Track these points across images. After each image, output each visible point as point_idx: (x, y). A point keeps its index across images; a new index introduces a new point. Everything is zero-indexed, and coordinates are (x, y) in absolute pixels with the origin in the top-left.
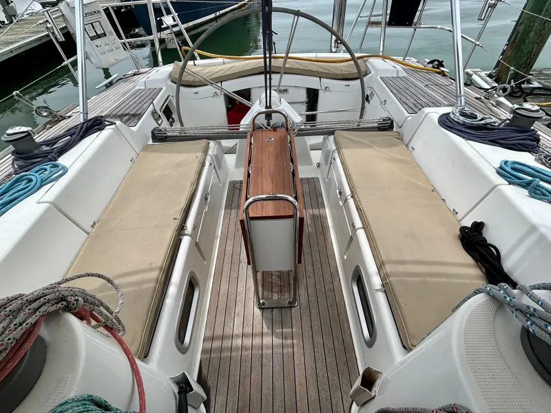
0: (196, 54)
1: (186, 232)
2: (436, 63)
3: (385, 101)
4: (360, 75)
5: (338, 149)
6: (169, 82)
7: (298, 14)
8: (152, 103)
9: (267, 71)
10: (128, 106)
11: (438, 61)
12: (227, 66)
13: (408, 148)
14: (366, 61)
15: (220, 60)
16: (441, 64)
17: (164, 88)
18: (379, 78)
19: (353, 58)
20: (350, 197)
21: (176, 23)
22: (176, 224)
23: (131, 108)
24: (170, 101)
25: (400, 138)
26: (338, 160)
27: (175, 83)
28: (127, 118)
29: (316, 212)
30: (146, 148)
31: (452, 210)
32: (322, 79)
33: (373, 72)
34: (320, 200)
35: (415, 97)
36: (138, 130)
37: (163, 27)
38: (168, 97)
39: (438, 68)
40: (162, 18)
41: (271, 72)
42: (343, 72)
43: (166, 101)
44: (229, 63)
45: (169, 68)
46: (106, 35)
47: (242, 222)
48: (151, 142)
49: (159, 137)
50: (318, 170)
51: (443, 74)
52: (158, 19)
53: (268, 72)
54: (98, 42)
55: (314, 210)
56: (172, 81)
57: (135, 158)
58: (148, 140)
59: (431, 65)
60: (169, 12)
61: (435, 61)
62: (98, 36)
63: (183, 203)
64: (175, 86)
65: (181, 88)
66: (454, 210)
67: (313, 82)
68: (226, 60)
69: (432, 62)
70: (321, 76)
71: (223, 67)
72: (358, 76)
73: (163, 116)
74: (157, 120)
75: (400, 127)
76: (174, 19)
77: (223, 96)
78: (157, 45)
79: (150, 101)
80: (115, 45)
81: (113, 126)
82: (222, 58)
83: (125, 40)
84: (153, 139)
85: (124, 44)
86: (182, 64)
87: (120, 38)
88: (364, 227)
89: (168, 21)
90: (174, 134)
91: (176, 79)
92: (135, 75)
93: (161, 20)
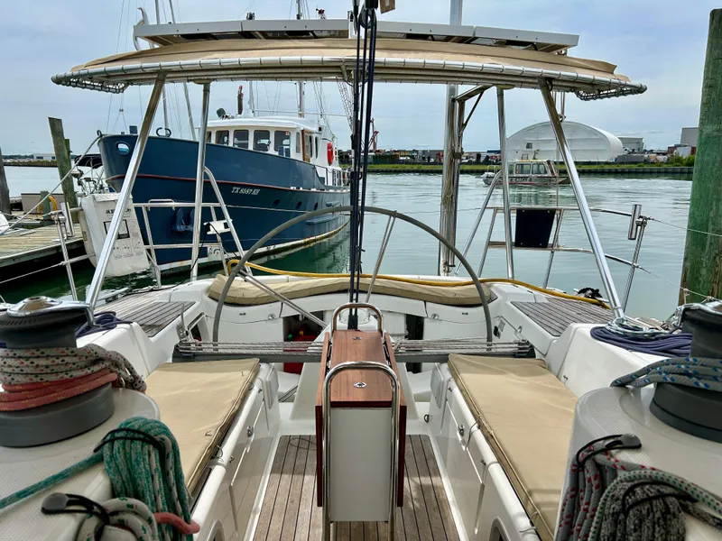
0: (248, 269)
1: (219, 461)
2: (590, 292)
3: (520, 328)
4: (483, 301)
5: (455, 376)
6: (206, 298)
7: (394, 214)
8: (182, 314)
9: (353, 290)
11: (592, 290)
12: (294, 283)
13: (560, 380)
14: (489, 286)
15: (284, 277)
16: (596, 293)
17: (197, 303)
18: (509, 303)
19: (475, 281)
20: (475, 428)
21: (228, 230)
22: (209, 441)
24: (202, 321)
25: (547, 367)
26: (456, 390)
27: (217, 301)
29: (426, 481)
30: (162, 367)
32: (427, 303)
33: (500, 298)
34: (431, 464)
35: (561, 322)
36: (156, 342)
37: (209, 233)
38: (201, 315)
39: (593, 297)
40: (211, 223)
41: (358, 292)
42: (457, 296)
43: (197, 318)
44: (293, 280)
45: (207, 282)
46: (129, 237)
47: (319, 409)
48: (170, 360)
49: (182, 356)
50: (428, 425)
51: (601, 304)
52: (205, 224)
53: (355, 291)
55: (423, 479)
56: (210, 296)
58: (167, 357)
59: (582, 296)
60: (220, 217)
61: (588, 289)
62: (119, 237)
63: (220, 419)
64: (215, 304)
65: (224, 307)
67: (416, 308)
68: (291, 277)
69: (583, 291)
70: (426, 299)
71: (287, 284)
72: (480, 302)
73: (190, 335)
74: (182, 337)
75: (545, 356)
76: (226, 226)
77: (282, 320)
78: (195, 253)
79: (177, 314)
80: (136, 250)
81: (127, 326)
82: (286, 274)
83: (152, 246)
84: (174, 357)
85: (149, 251)
86: (226, 278)
87: (146, 243)
88: (500, 461)
89: (217, 227)
90: (208, 351)
91: (216, 293)
92: (152, 290)
93: (209, 225)
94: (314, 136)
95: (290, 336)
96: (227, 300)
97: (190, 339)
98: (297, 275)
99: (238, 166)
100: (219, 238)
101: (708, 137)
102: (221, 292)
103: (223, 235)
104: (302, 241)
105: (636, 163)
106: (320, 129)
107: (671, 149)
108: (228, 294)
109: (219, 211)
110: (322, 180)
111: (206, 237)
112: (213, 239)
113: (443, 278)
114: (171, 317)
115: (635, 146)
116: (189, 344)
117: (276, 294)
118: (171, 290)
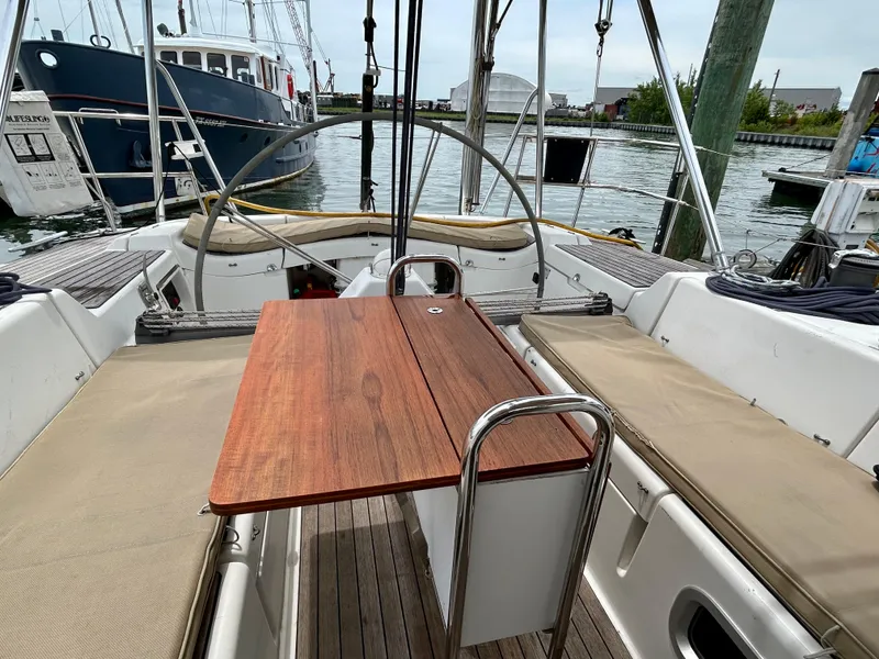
1: (234, 550)
2: (623, 232)
3: (577, 276)
6: (180, 244)
7: (439, 129)
8: (144, 270)
10: (84, 275)
11: (625, 230)
12: (295, 225)
13: (655, 340)
15: (281, 217)
16: (629, 234)
17: (168, 253)
18: (553, 246)
21: (199, 154)
23: (92, 278)
24: (178, 277)
25: (632, 325)
27: (196, 248)
28: (78, 293)
30: (119, 353)
31: (813, 437)
32: (461, 248)
36: (104, 315)
37: (174, 158)
38: (175, 268)
39: (627, 238)
40: (175, 143)
42: (494, 239)
43: (170, 274)
44: (293, 221)
45: (179, 224)
46: (53, 159)
48: (132, 341)
49: (151, 333)
51: (635, 245)
52: (167, 145)
54: (33, 167)
56: (185, 243)
57: (87, 373)
58: (126, 338)
59: (615, 237)
60: (188, 136)
61: (620, 229)
62: (36, 158)
64: (194, 253)
65: (208, 258)
66: (816, 437)
68: (289, 217)
69: (616, 231)
70: (459, 242)
71: (285, 226)
73: (162, 298)
74: (149, 304)
75: (624, 310)
76: (197, 148)
77: (285, 272)
78: (158, 188)
79: (138, 268)
80: (69, 178)
81: (42, 296)
82: (283, 213)
83: (93, 174)
84: (138, 335)
85: (90, 180)
86: (205, 218)
87: (84, 169)
88: (674, 490)
89: (185, 149)
90: (191, 324)
91: (194, 238)
92: (103, 235)
93: (172, 146)
94: (274, 65)
95: (297, 291)
96: (209, 248)
97: (163, 306)
98: (297, 214)
99: (199, 92)
100: (189, 165)
101: (720, 67)
102: (200, 236)
103: (193, 161)
104: (273, 180)
105: (561, 117)
106: (278, 58)
107: (588, 106)
108: (211, 239)
109: (184, 127)
110: (288, 113)
111: (170, 164)
112: (180, 166)
113: (465, 217)
114: (129, 273)
115: (561, 102)
116: (160, 316)
117: (278, 238)
118: (128, 235)
